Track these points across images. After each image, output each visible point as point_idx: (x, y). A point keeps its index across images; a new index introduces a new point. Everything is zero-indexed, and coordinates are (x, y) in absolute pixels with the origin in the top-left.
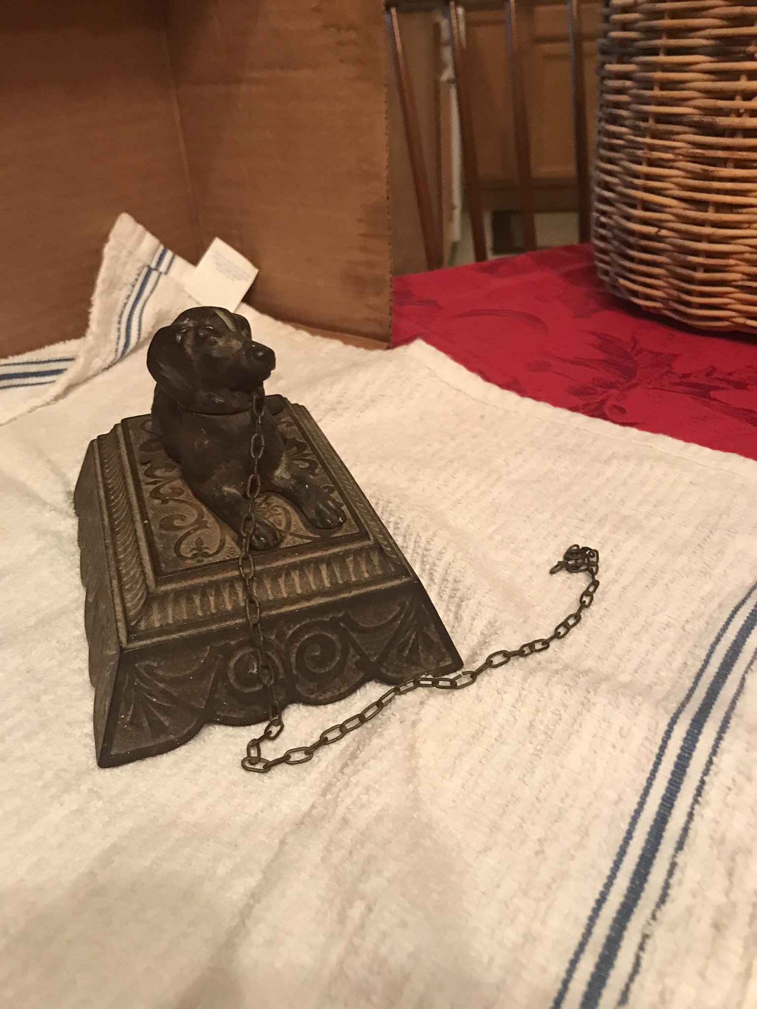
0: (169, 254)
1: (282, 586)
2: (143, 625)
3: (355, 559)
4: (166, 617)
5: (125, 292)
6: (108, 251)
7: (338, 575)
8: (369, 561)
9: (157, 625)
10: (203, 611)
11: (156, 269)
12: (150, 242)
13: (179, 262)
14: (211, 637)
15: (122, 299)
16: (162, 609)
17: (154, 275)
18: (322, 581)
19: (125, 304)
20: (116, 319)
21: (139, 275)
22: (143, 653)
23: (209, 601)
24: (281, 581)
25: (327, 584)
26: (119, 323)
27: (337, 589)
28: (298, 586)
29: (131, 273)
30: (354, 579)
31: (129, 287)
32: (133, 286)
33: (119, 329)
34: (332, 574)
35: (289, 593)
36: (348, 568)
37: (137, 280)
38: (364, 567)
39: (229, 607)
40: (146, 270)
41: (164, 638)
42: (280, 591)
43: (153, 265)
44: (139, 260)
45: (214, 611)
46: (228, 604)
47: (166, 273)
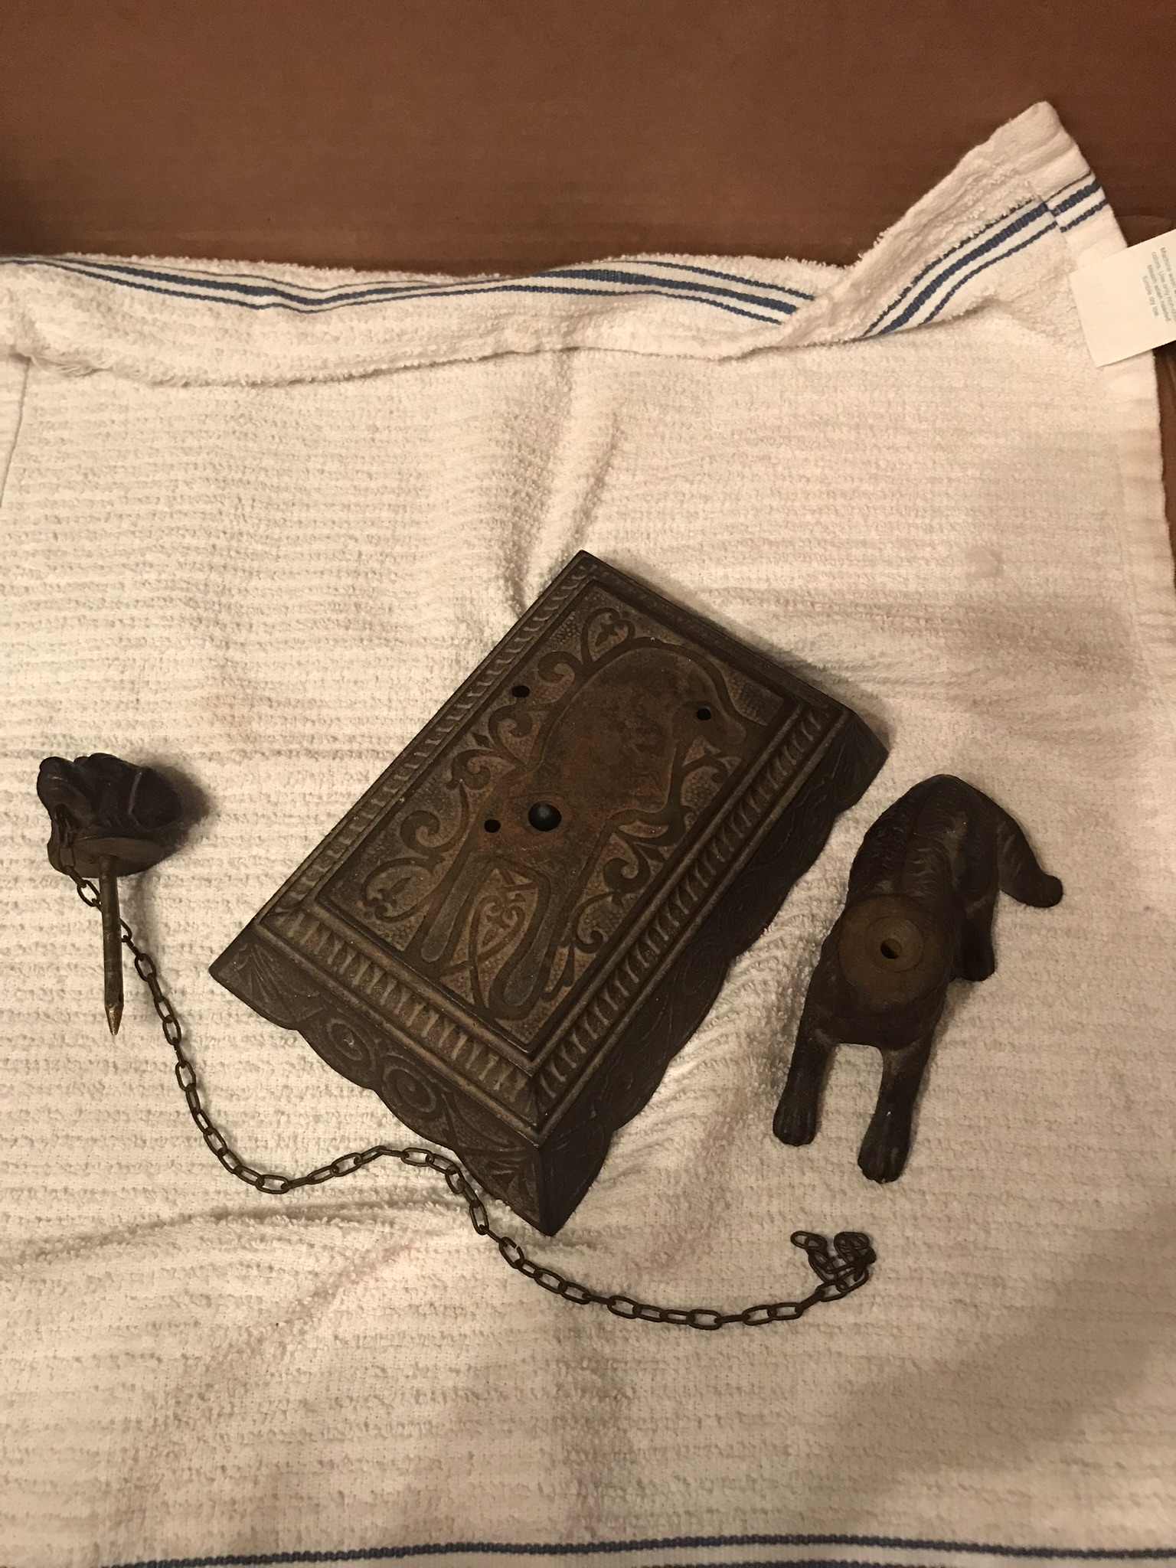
0: (1098, 197)
1: (416, 1013)
2: (281, 921)
3: (499, 1062)
4: (303, 935)
5: (965, 231)
6: (973, 159)
7: (473, 1057)
8: (512, 1078)
9: (290, 934)
10: (334, 963)
11: (1055, 213)
12: (1071, 164)
13: (1106, 219)
14: (323, 988)
15: (954, 241)
16: (305, 925)
17: (1046, 219)
18: (453, 1047)
19: (954, 250)
20: (916, 270)
21: (1013, 210)
22: (265, 943)
23: (345, 958)
24: (418, 1008)
25: (454, 1055)
26: (917, 279)
27: (457, 1067)
28: (429, 1027)
29: (997, 205)
30: (481, 1078)
31: (981, 225)
32: (989, 226)
33: (907, 290)
34: (466, 1052)
35: (413, 1026)
36: (487, 1062)
37: (1003, 217)
38: (503, 1077)
39: (356, 982)
40: (1034, 205)
41: (288, 949)
42: (409, 1014)
43: (1052, 205)
44: (1030, 188)
45: (342, 971)
46: (358, 978)
47: (1064, 229)
